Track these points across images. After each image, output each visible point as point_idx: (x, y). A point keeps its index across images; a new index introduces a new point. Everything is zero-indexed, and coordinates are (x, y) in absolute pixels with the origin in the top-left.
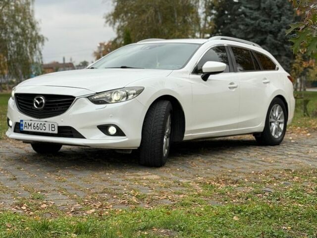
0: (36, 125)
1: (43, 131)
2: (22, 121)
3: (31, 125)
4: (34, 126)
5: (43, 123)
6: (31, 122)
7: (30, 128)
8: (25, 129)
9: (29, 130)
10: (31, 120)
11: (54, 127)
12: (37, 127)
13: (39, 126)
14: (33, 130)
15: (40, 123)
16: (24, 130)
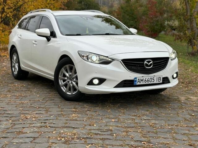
0: (147, 80)
1: (152, 83)
2: (136, 78)
3: (143, 80)
4: (145, 80)
5: (152, 78)
6: (143, 78)
7: (142, 82)
8: (139, 84)
9: (142, 83)
10: (143, 77)
11: (160, 79)
12: (148, 80)
13: (149, 79)
14: (144, 83)
15: (150, 78)
16: (137, 84)
